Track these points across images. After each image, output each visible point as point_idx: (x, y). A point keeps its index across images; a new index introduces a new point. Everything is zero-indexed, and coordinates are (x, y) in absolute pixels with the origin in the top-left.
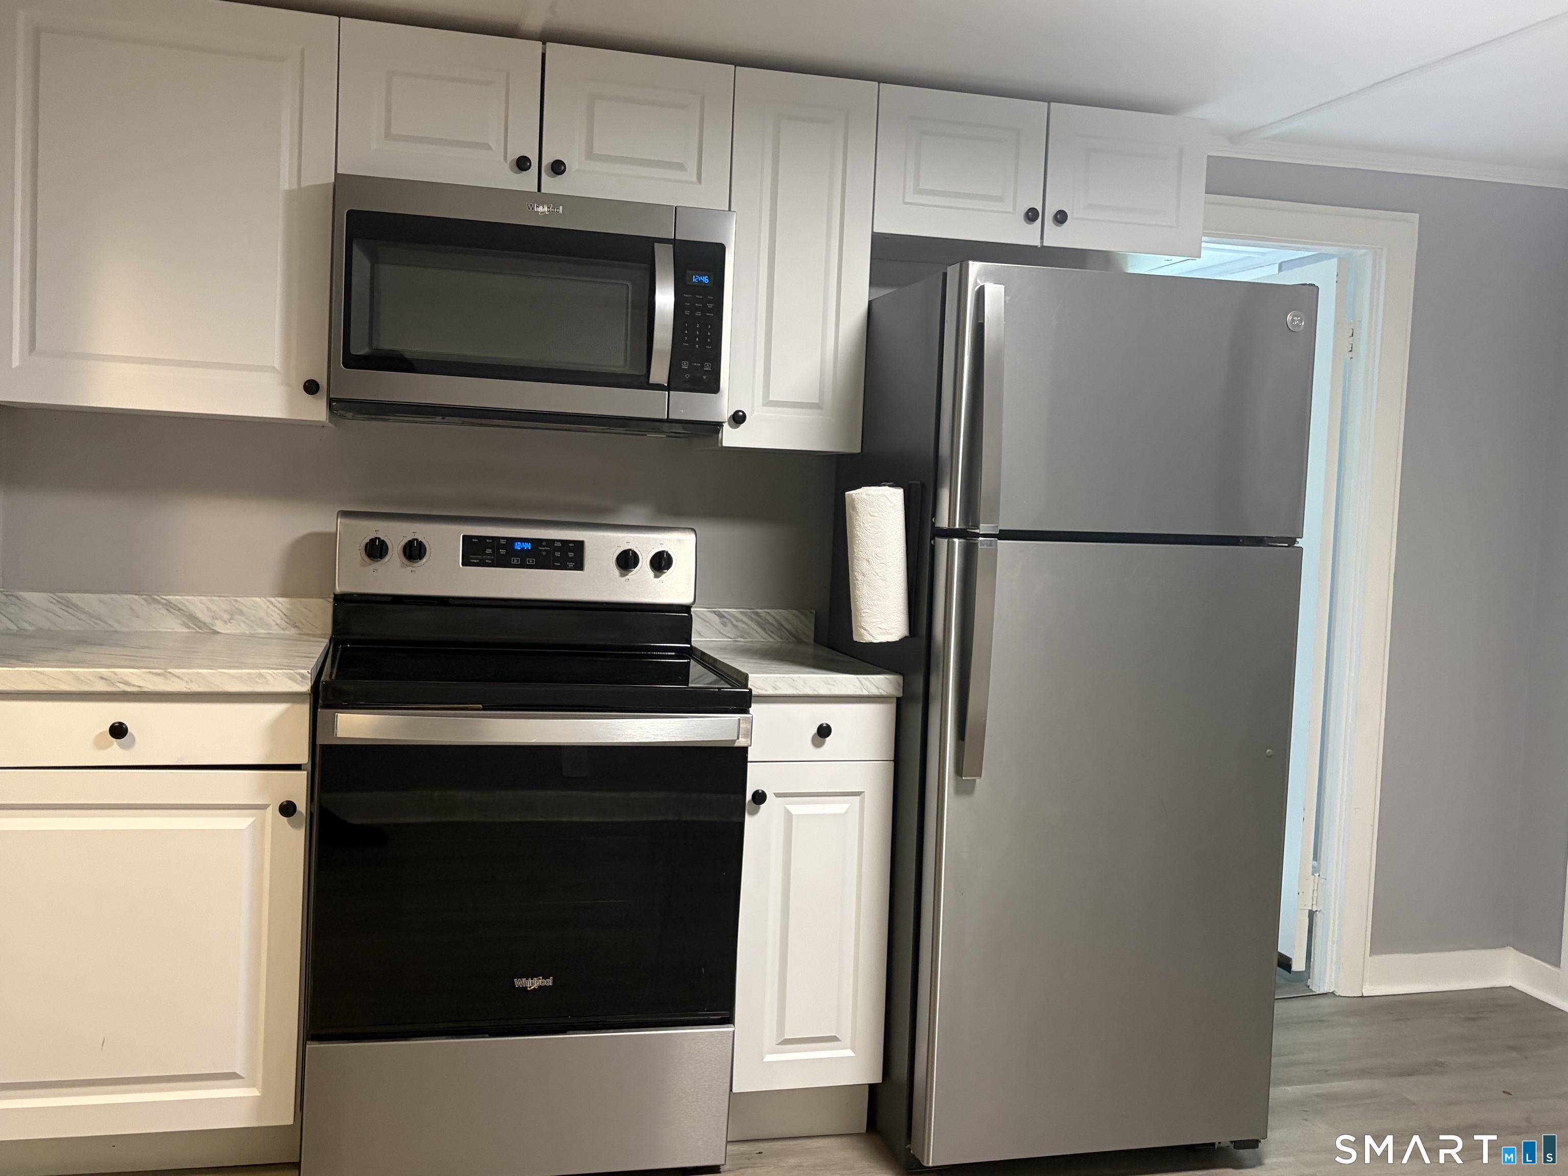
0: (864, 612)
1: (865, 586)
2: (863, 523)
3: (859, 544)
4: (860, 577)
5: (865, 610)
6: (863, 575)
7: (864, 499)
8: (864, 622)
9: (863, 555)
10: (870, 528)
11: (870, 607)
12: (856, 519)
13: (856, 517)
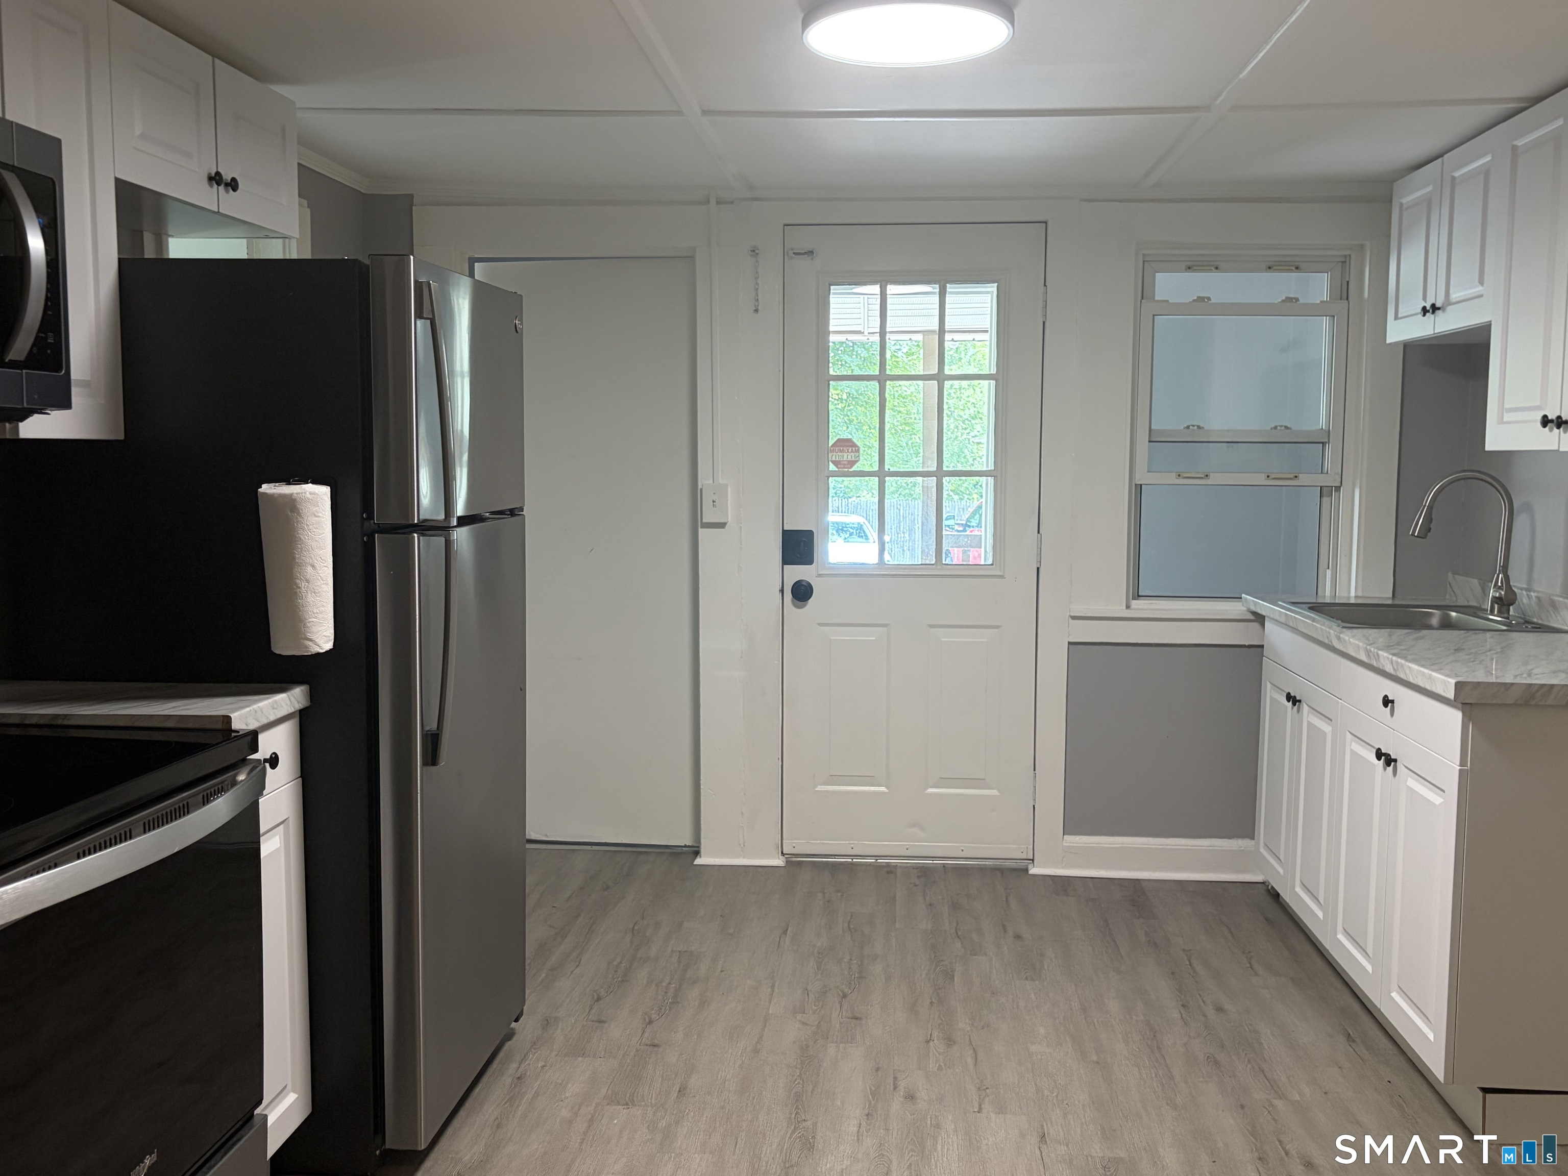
0: (309, 622)
1: (310, 595)
2: (307, 525)
3: (302, 548)
4: (303, 584)
5: (310, 620)
6: (308, 581)
7: (309, 499)
8: (308, 632)
9: (308, 560)
10: (315, 530)
11: (316, 615)
12: (298, 521)
13: (297, 518)
